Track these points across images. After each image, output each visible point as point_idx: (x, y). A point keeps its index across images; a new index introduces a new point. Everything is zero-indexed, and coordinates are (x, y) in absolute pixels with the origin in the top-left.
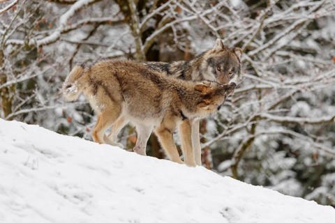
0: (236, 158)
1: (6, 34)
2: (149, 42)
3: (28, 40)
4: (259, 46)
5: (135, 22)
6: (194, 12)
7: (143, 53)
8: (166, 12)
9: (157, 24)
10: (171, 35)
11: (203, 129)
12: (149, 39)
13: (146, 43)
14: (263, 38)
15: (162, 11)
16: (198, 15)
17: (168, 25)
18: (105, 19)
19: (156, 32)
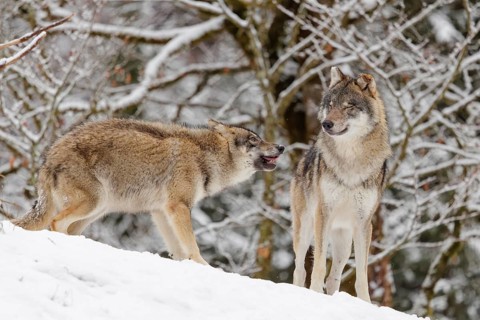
0: (432, 275)
1: (57, 94)
2: (285, 98)
3: (96, 103)
4: (463, 98)
5: (260, 69)
6: (351, 49)
7: (276, 116)
8: (308, 51)
9: (299, 70)
10: (317, 86)
11: (377, 233)
12: (284, 94)
13: (280, 101)
14: (469, 85)
15: (302, 50)
16: (358, 54)
17: (313, 72)
18: (219, 65)
19: (296, 84)
